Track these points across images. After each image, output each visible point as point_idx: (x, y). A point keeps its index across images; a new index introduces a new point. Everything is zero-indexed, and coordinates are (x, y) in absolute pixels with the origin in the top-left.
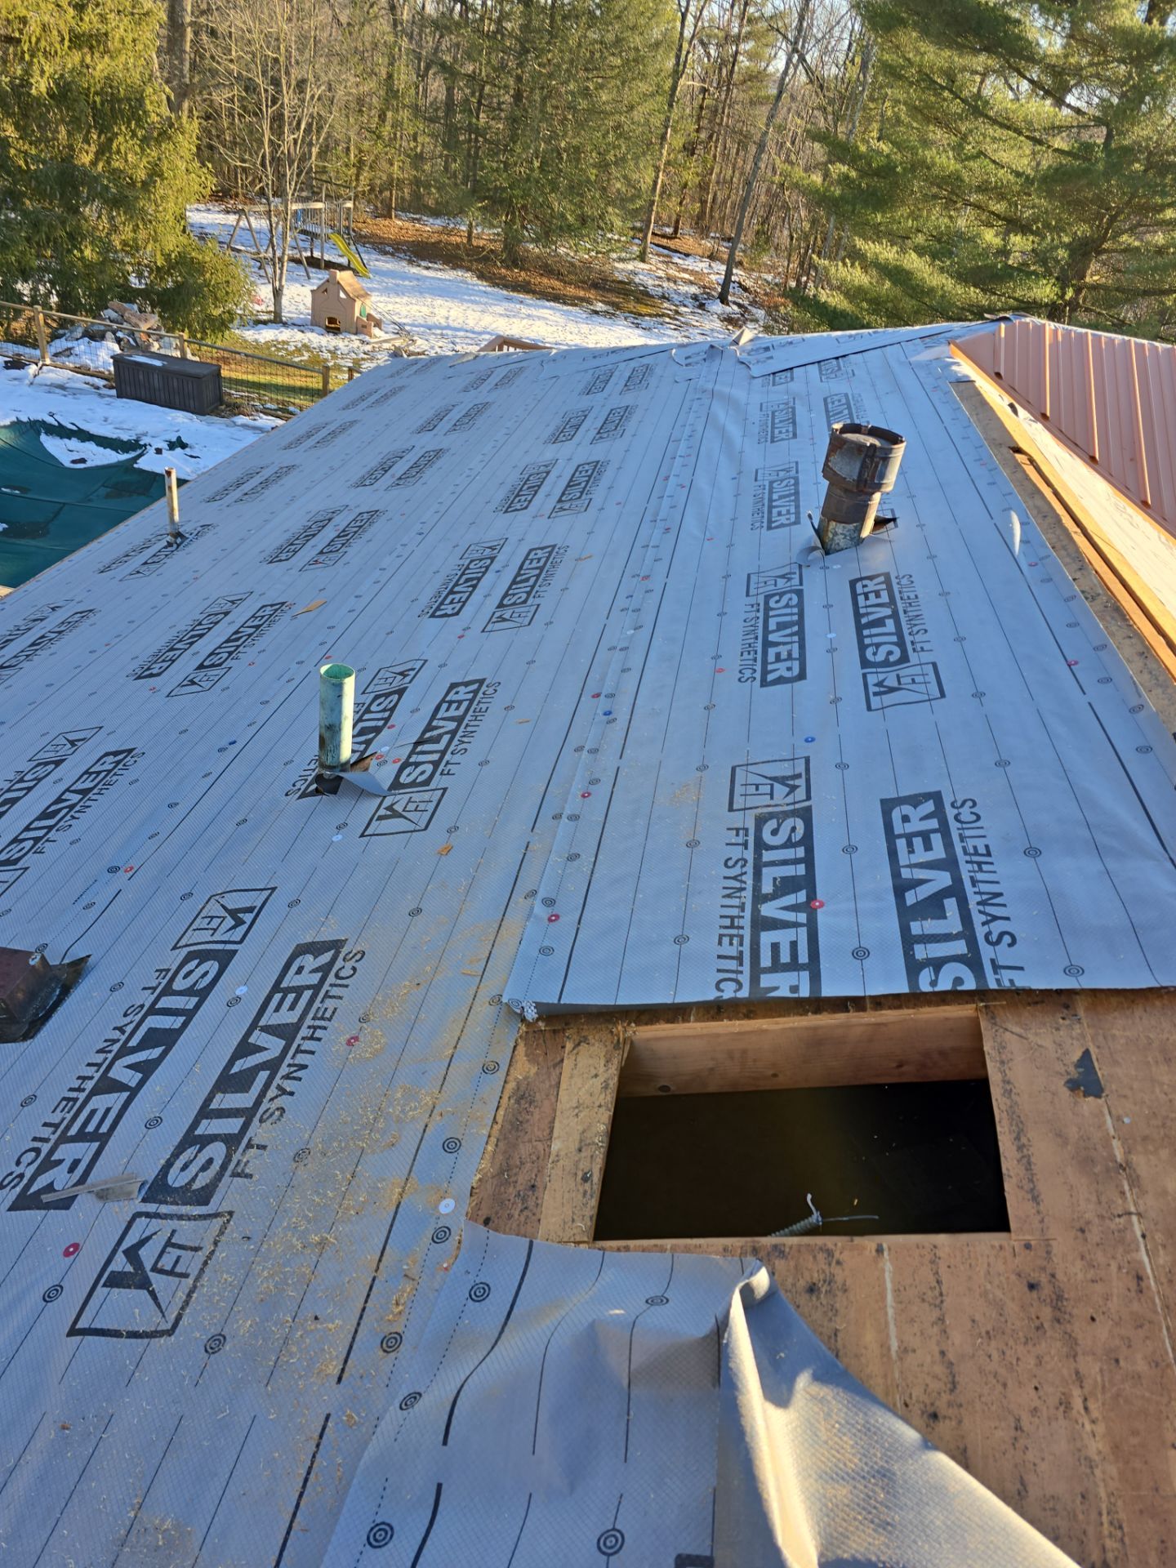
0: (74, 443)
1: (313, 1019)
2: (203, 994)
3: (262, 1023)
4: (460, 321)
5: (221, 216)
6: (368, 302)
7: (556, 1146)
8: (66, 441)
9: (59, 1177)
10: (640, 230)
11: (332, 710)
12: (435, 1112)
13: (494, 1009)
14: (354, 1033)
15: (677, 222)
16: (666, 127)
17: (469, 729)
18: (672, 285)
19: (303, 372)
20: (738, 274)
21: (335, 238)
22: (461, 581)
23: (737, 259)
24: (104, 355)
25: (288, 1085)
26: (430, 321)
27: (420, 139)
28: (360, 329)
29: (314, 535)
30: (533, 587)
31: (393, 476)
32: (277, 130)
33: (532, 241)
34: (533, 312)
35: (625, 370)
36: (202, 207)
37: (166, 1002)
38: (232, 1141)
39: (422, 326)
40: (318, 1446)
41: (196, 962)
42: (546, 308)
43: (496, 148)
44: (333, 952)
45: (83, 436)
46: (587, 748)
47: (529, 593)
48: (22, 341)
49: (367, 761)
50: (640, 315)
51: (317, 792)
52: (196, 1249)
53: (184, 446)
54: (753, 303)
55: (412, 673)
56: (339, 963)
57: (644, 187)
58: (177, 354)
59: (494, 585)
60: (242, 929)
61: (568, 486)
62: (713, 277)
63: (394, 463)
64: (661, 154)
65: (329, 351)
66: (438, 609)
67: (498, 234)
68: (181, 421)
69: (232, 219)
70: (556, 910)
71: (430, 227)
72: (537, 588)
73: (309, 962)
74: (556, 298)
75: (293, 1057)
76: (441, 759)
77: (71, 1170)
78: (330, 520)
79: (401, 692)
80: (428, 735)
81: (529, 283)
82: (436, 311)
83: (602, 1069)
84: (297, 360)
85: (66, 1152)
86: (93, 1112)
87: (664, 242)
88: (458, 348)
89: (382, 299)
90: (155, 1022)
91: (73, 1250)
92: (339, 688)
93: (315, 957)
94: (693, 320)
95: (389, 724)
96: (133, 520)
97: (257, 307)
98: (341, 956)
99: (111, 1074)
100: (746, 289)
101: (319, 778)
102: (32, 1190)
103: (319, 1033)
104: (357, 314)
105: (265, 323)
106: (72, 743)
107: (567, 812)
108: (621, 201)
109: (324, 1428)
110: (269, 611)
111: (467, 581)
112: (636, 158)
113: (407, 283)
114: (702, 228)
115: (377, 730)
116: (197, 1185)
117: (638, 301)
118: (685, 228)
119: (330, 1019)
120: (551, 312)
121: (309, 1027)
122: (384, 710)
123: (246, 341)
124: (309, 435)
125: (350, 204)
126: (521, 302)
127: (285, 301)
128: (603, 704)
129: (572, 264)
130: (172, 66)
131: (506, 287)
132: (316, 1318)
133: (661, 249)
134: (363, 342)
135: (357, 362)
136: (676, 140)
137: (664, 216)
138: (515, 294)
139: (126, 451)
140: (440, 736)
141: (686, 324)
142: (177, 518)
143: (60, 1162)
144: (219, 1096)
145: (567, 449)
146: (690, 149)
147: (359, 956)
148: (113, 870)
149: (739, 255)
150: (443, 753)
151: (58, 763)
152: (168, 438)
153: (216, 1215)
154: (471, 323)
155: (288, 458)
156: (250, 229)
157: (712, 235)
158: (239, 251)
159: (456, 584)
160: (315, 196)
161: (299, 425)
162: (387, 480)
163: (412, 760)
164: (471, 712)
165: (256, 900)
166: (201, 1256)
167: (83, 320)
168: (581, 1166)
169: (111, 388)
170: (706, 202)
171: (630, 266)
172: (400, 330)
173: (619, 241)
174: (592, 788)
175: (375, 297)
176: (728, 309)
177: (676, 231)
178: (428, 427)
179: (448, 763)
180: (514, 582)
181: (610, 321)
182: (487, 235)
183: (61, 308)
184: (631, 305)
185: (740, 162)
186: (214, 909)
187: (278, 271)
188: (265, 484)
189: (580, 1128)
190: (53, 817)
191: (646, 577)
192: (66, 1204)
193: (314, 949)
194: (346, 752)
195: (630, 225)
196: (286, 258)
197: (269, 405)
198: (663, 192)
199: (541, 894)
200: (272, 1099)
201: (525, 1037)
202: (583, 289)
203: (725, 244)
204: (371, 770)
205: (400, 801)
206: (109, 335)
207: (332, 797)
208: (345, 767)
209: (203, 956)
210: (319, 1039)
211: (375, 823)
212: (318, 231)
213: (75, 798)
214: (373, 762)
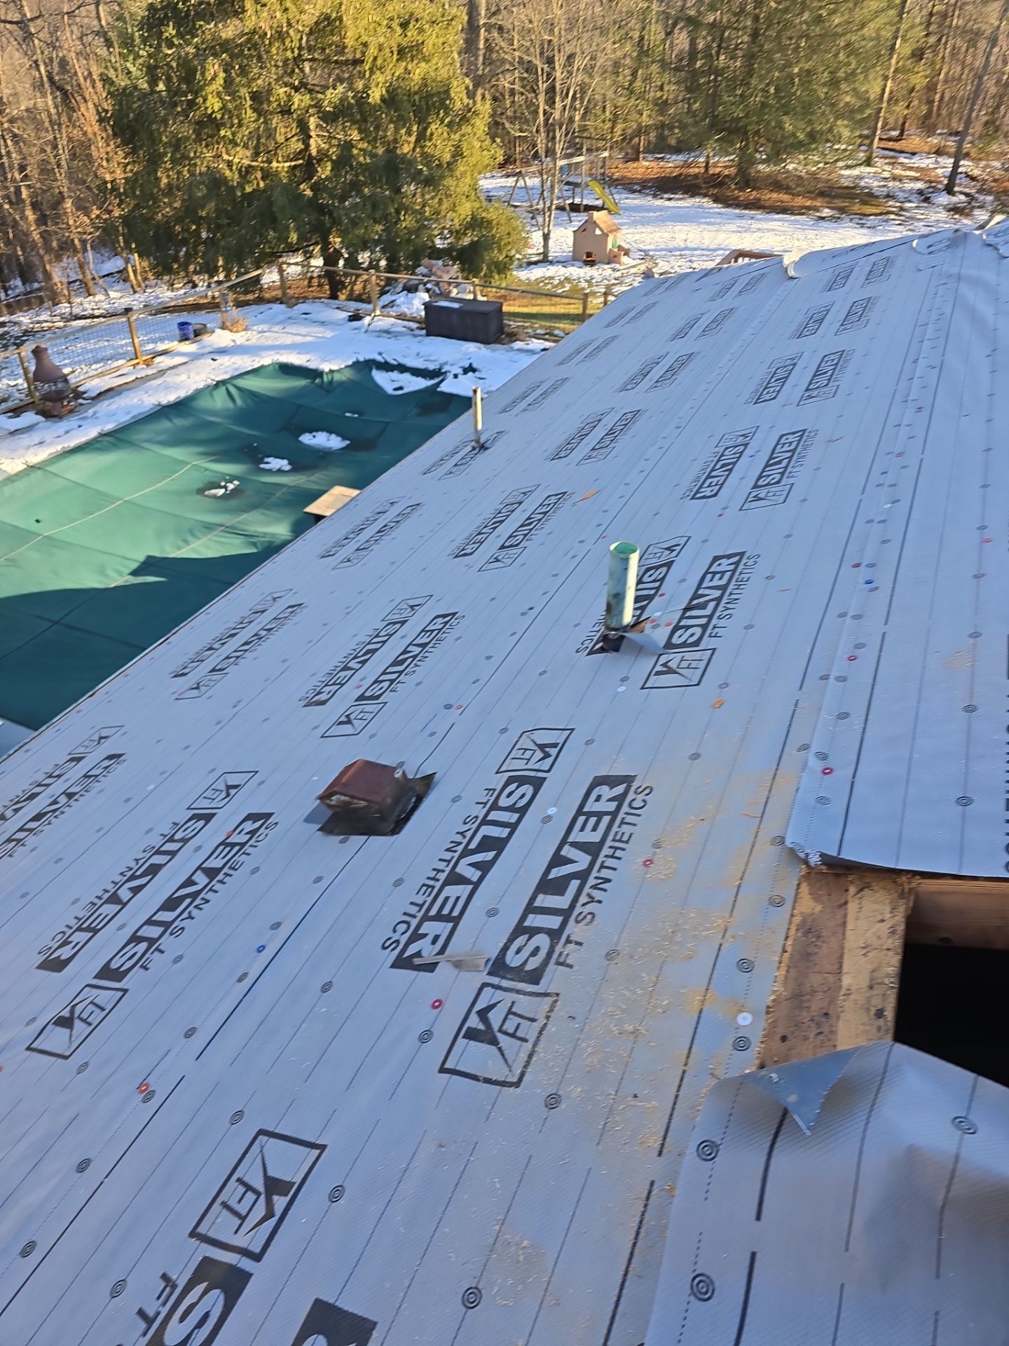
0: (395, 375)
1: (614, 840)
2: (523, 811)
3: (570, 839)
4: (697, 242)
5: (503, 180)
6: (619, 235)
7: (846, 981)
8: (390, 373)
9: (424, 946)
10: (867, 137)
11: (619, 581)
12: (728, 934)
13: (775, 850)
14: (648, 856)
15: (904, 124)
16: (896, 38)
17: (733, 597)
18: (897, 183)
19: (567, 301)
20: (966, 166)
21: (594, 185)
22: (718, 467)
23: (965, 151)
24: (417, 303)
25: (597, 894)
26: (671, 245)
27: (666, 88)
28: (612, 259)
29: (587, 435)
30: (786, 468)
31: (651, 380)
32: (551, 102)
33: (763, 162)
34: (764, 225)
35: (864, 266)
36: (488, 175)
37: (494, 816)
38: (555, 935)
39: (664, 250)
40: (646, 1206)
41: (516, 784)
42: (775, 220)
43: (732, 85)
44: (625, 785)
45: (402, 368)
46: (851, 614)
47: (782, 474)
48: (359, 299)
49: (643, 624)
50: (865, 215)
51: (602, 650)
52: (533, 1020)
53: (474, 370)
54: (980, 191)
55: (679, 548)
56: (631, 796)
57: (872, 97)
58: (471, 297)
59: (748, 468)
60: (549, 761)
61: (815, 376)
62: (940, 171)
63: (652, 368)
64: (890, 64)
65: (586, 281)
66: (697, 492)
67: (733, 160)
68: (472, 351)
69: (511, 181)
70: (830, 763)
71: (672, 164)
72: (789, 469)
73: (606, 792)
74: (784, 210)
75: (599, 871)
76: (709, 622)
77: (434, 942)
78: (600, 420)
79: (669, 565)
80: (695, 602)
81: (759, 200)
82: (676, 236)
83: (888, 916)
84: (560, 291)
85: (430, 928)
86: (447, 899)
87: (890, 145)
88: (695, 265)
89: (630, 231)
90: (487, 830)
91: (437, 1004)
92: (626, 560)
93: (611, 789)
94: (919, 214)
95: (660, 593)
96: (445, 432)
97: (530, 251)
98: (633, 789)
99: (458, 870)
100: (973, 179)
101: (605, 638)
102: (405, 955)
103: (618, 853)
104: (610, 246)
105: (536, 263)
106: (412, 607)
107: (834, 674)
108: (849, 113)
109: (650, 1192)
110: (553, 499)
111: (723, 466)
112: (866, 71)
113: (651, 214)
114: (927, 125)
115: (650, 598)
116: (529, 967)
117: (864, 203)
118: (911, 129)
119: (627, 842)
120: (780, 223)
121: (610, 847)
122: (654, 581)
123: (520, 280)
124: (578, 352)
125: (606, 154)
126: (752, 218)
127: (551, 243)
128: (864, 574)
129: (800, 178)
130: (470, 63)
131: (738, 206)
132: (635, 1096)
133: (887, 153)
134: (614, 270)
135: (608, 287)
136: (903, 48)
137: (891, 121)
138: (747, 212)
139: (432, 378)
140: (707, 603)
141: (912, 218)
142: (480, 427)
143: (425, 935)
144: (541, 897)
145: (809, 342)
146: (918, 55)
147: (647, 791)
148: (448, 707)
149: (967, 146)
150: (710, 617)
151: (403, 623)
152: (462, 365)
153: (546, 995)
154: (707, 243)
155: (562, 372)
156: (526, 187)
157: (939, 131)
158: (516, 207)
159: (713, 470)
160: (578, 151)
161: (568, 345)
162: (647, 383)
163: (682, 624)
164: (733, 583)
165: (559, 737)
166: (536, 1026)
167: (403, 277)
168: (874, 1003)
169: (422, 329)
170: (933, 101)
171: (856, 172)
172: (646, 255)
173: (845, 150)
174: (858, 652)
175: (624, 230)
176: (954, 199)
177: (902, 133)
178: (681, 334)
179: (715, 627)
180: (767, 465)
181: (835, 225)
182: (723, 163)
183: (389, 269)
184: (856, 208)
185: (969, 59)
186: (525, 742)
187: (547, 219)
188: (545, 395)
189: (870, 967)
190: (402, 664)
191: (900, 455)
192: (431, 967)
193: (611, 781)
194: (628, 617)
195: (857, 133)
196: (554, 207)
197: (539, 331)
198: (890, 99)
199: (815, 748)
200: (584, 905)
201: (807, 877)
202: (811, 199)
203: (953, 138)
204: (646, 632)
205: (674, 659)
206: (421, 287)
207: (615, 654)
208: (626, 628)
209: (522, 781)
210: (619, 858)
211: (653, 678)
212: (579, 181)
213: (418, 650)
214: (648, 626)
